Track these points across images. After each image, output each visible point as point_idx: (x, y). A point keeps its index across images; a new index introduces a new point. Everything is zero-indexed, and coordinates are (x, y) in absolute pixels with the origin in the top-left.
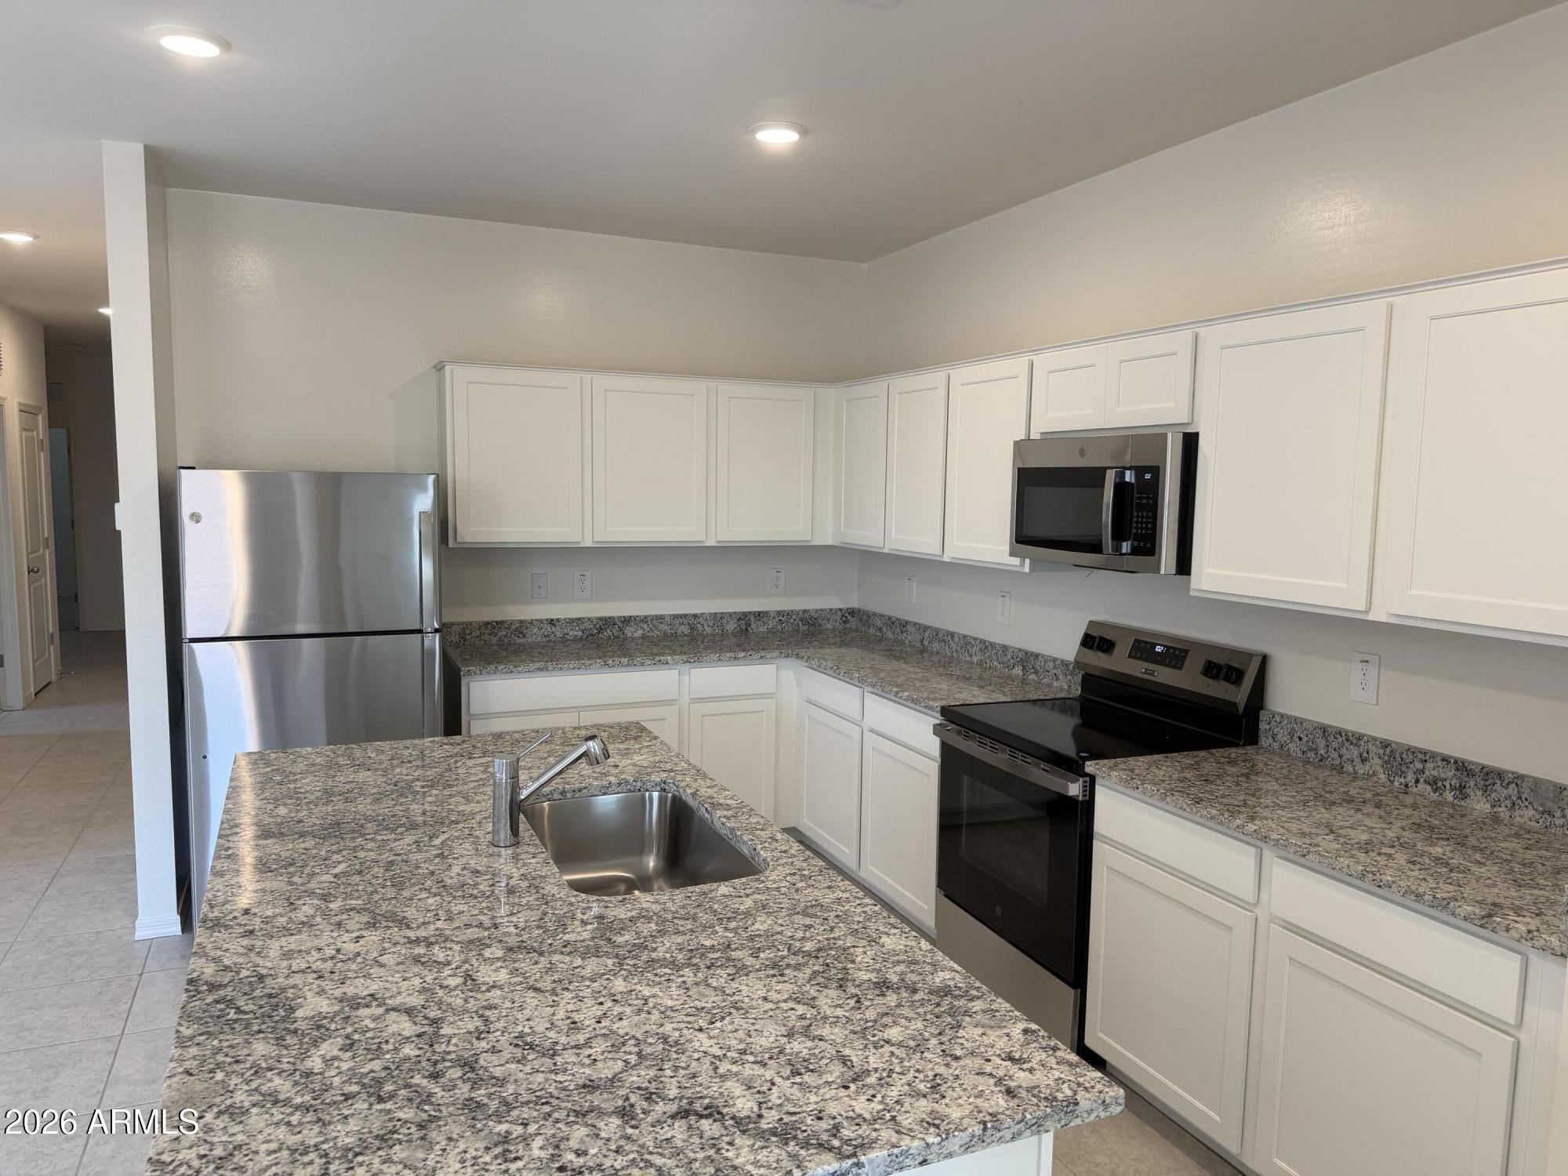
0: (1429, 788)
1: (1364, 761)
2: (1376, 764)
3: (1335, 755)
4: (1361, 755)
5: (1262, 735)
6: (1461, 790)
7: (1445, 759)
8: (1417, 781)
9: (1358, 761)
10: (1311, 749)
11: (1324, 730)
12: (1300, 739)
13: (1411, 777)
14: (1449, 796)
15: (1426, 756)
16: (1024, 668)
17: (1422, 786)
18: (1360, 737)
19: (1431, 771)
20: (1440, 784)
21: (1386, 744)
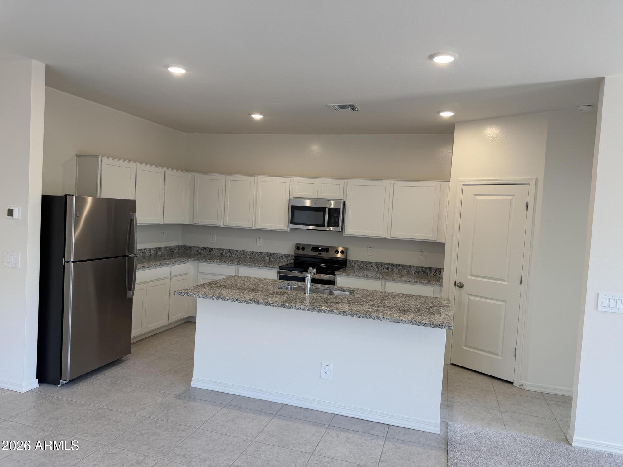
0: (386, 269)
1: (372, 266)
2: (375, 266)
3: (366, 266)
4: (371, 265)
5: (347, 265)
6: (392, 269)
7: (389, 264)
8: (383, 269)
9: (371, 267)
10: (360, 266)
11: (363, 262)
12: (357, 264)
13: (382, 268)
14: (390, 270)
15: (385, 264)
16: (269, 257)
17: (384, 269)
18: (371, 262)
19: (386, 266)
20: (388, 268)
21: (377, 263)
